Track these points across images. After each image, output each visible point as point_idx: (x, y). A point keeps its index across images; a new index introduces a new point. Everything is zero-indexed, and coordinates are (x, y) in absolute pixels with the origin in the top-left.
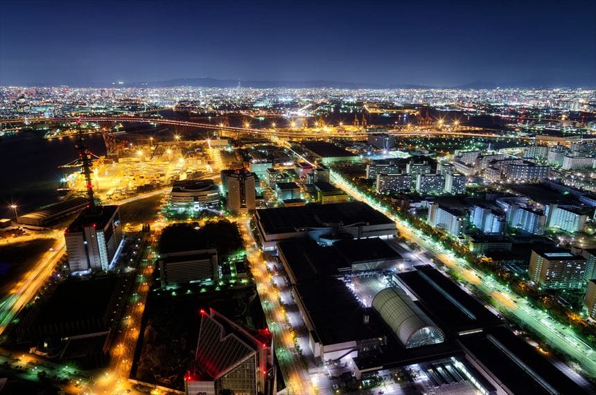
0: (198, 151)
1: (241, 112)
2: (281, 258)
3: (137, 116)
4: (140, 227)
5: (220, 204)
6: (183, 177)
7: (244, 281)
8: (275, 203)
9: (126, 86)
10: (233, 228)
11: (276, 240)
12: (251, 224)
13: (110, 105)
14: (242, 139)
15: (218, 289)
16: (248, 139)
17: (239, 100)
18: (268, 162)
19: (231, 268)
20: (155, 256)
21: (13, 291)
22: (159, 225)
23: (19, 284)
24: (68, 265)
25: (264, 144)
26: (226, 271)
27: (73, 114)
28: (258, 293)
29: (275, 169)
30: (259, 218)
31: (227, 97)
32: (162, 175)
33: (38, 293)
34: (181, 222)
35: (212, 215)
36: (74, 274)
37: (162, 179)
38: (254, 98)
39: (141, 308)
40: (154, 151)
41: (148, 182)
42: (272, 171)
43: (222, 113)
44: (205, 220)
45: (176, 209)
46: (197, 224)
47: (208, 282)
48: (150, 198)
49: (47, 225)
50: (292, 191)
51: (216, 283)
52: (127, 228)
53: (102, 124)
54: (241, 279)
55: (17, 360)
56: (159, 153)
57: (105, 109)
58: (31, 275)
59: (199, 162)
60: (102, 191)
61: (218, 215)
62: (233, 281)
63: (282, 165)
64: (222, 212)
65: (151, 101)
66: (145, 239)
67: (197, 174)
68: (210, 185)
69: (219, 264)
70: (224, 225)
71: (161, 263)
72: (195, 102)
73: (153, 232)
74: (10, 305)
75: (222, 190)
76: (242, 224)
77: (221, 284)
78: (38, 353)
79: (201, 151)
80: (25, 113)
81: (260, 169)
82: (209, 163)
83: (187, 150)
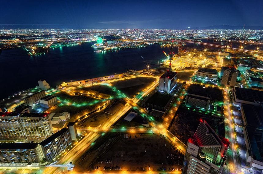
0: (213, 57)
1: (240, 41)
2: (242, 112)
3: (192, 40)
4: (183, 82)
5: (217, 80)
6: (204, 66)
7: (219, 115)
8: (246, 86)
9: (190, 29)
10: (221, 91)
11: (241, 103)
12: (230, 92)
13: (183, 36)
14: (237, 54)
15: (206, 113)
16: (241, 54)
17: (241, 36)
18: (248, 66)
19: (215, 108)
20: (185, 93)
21: (143, 91)
22: (190, 83)
23: (145, 89)
24: (158, 87)
25: (249, 58)
26: (212, 108)
27: (170, 39)
28: (224, 122)
29: (251, 70)
30: (235, 91)
31: (234, 34)
32: (195, 64)
33: (149, 93)
34: (198, 84)
35: (212, 84)
36: (159, 91)
37: (195, 66)
38: (249, 34)
39: (176, 109)
40: (194, 54)
41: (189, 66)
42: (249, 71)
43: (229, 41)
44: (208, 85)
45: (197, 78)
46: (204, 86)
47: (203, 109)
48: (189, 72)
49: (155, 74)
50: (259, 83)
51: (206, 111)
52: (178, 81)
53: (179, 43)
54: (218, 113)
55: (141, 110)
56: (196, 56)
57: (181, 37)
58: (148, 88)
59: (212, 61)
60: (173, 66)
61: (215, 85)
62: (214, 113)
63: (256, 69)
64: (217, 84)
65: (199, 35)
66: (183, 86)
67: (210, 66)
68: (215, 72)
69: (210, 104)
70: (216, 89)
71: (187, 96)
72: (218, 36)
73: (187, 85)
74: (142, 94)
75: (220, 74)
76: (225, 91)
77: (208, 112)
78: (146, 110)
79: (214, 57)
80: (157, 38)
81: (243, 70)
82: (217, 62)
83: (208, 56)
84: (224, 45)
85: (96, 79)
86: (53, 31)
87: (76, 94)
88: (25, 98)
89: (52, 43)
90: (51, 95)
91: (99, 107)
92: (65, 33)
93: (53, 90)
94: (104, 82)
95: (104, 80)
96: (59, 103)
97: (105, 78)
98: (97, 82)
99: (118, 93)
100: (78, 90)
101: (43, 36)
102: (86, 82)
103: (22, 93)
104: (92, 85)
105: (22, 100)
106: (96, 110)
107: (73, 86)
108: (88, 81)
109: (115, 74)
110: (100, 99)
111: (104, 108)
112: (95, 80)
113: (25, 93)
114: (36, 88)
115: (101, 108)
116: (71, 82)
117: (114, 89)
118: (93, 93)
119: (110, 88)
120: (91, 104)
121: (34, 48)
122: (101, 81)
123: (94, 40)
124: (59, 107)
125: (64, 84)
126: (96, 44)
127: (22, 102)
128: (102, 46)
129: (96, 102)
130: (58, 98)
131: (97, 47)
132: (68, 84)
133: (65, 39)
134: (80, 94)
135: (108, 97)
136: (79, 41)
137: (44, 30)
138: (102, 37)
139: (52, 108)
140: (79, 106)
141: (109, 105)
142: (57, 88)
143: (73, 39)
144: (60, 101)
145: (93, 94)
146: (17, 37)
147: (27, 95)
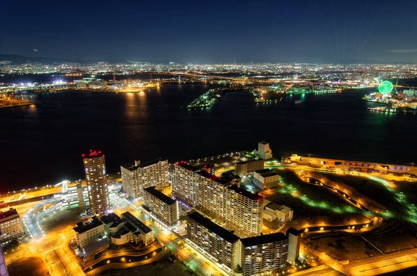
85: (360, 164)
86: (298, 67)
87: (312, 180)
88: (237, 163)
89: (291, 86)
90: (272, 170)
91: (354, 223)
92: (316, 70)
93: (276, 163)
94: (376, 174)
95: (378, 171)
96: (280, 187)
97: (382, 168)
98: (361, 170)
99: (409, 210)
100: (317, 174)
101: (280, 74)
102: (336, 163)
103: (234, 155)
104: (347, 173)
105: (233, 165)
106: (346, 227)
107: (310, 165)
108: (340, 163)
109: (411, 165)
110: (359, 206)
111: (365, 229)
112: (356, 165)
113: (237, 155)
114: (253, 153)
115: (358, 227)
116: (308, 156)
117: (401, 197)
118: (347, 189)
119: (388, 191)
120: (337, 210)
121: (263, 92)
122: (369, 171)
123: (372, 85)
124: (279, 194)
125: (295, 157)
126: (375, 93)
127: (232, 168)
128: (389, 98)
129: (349, 209)
130: (280, 178)
131: (375, 100)
132: (301, 160)
133: (313, 81)
134: (319, 182)
135: (380, 209)
136: (339, 85)
137: (285, 65)
139: (267, 191)
140: (312, 204)
141: (380, 228)
142: (282, 161)
143: (329, 82)
144: (282, 183)
145: (346, 191)
146: (247, 75)
147: (239, 160)
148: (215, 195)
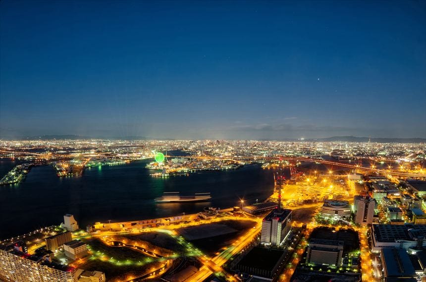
0: (341, 182)
1: (370, 158)
2: (382, 259)
3: (309, 158)
4: (301, 225)
5: (350, 218)
6: (331, 198)
7: (355, 270)
8: (385, 221)
9: (305, 140)
10: (356, 234)
11: (381, 247)
12: (367, 234)
13: (295, 151)
14: (369, 176)
15: (338, 272)
16: (373, 175)
17: (369, 150)
18: (384, 192)
19: (349, 261)
20: (306, 243)
21: (234, 244)
22: (312, 225)
23: (237, 241)
24: (260, 237)
25: (383, 180)
26: (346, 262)
27: (277, 155)
28: (361, 280)
29: (388, 197)
30: (374, 230)
31: (361, 148)
32: (318, 195)
33: (244, 249)
34: (325, 226)
35: (344, 224)
36: (262, 243)
37: (318, 197)
38: (377, 149)
39: (292, 272)
40: (316, 179)
41: (310, 198)
42: (386, 198)
43: (358, 158)
44: (340, 227)
45: (323, 217)
46: (334, 229)
47: (333, 266)
48: (310, 208)
49: (256, 214)
50: (397, 214)
51: (338, 268)
52: (294, 224)
53: (290, 162)
54: (354, 268)
55: (229, 277)
56: (318, 181)
57: (293, 153)
58: (243, 238)
59: (342, 189)
60: (285, 200)
61: (348, 225)
62: (348, 269)
63: (392, 195)
64: (350, 223)
65: (318, 150)
66: (302, 232)
67: (340, 196)
68: (346, 205)
69: (343, 257)
70: (350, 231)
71: (309, 249)
72: (343, 151)
73: (308, 229)
74: (231, 250)
75: (353, 208)
76: (362, 233)
77: (341, 269)
78: (238, 278)
79: (343, 182)
80: (255, 154)
81: (378, 196)
82: (348, 190)
83: (336, 180)
84: (352, 163)
85: (150, 221)
86: (94, 143)
87: (116, 243)
88: (47, 238)
89: (89, 159)
90: (79, 241)
91: (154, 270)
92: (109, 145)
93: (82, 233)
94: (162, 227)
95: (163, 224)
96: (89, 255)
97: (166, 221)
98: (151, 227)
99: (187, 248)
100: (119, 237)
101: (80, 149)
102: (133, 224)
103: (44, 231)
104: (142, 231)
105: (44, 240)
106: (148, 275)
107: (112, 230)
108: (135, 224)
109: (183, 215)
110: (155, 256)
111: (161, 273)
112: (148, 222)
113: (47, 230)
114: (60, 226)
115: (157, 272)
116: (108, 223)
117: (181, 240)
118: (144, 244)
119: (173, 238)
120: (140, 264)
121: (65, 166)
122: (157, 226)
123: (151, 157)
124: (90, 262)
125: (98, 225)
126: (153, 163)
127: (44, 244)
128: (163, 166)
129: (148, 260)
130: (88, 247)
131: (154, 168)
132: (103, 227)
133: (107, 155)
134: (122, 244)
135: (170, 253)
136: (128, 157)
137: (83, 141)
138: (164, 153)
139: (79, 261)
140: (119, 264)
141: (172, 267)
142: (88, 230)
143: (119, 155)
144: (91, 251)
145: (143, 246)
146: (50, 151)
147: (49, 235)
148: (32, 273)
